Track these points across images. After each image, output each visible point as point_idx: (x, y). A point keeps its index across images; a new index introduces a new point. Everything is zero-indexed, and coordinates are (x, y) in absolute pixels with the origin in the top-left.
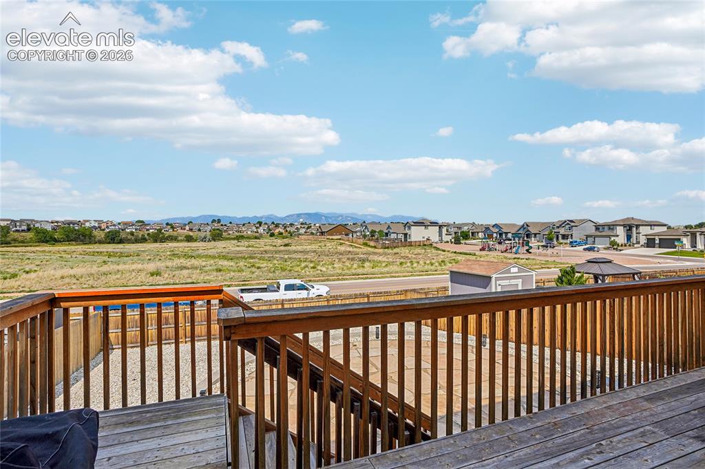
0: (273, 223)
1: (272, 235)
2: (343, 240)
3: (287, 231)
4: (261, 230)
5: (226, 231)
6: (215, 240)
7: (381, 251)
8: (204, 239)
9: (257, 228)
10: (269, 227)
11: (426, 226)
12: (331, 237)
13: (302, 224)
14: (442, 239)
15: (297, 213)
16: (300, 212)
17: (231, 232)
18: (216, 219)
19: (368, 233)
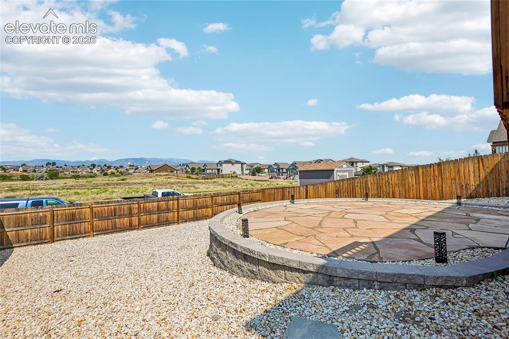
0: (105, 165)
1: (106, 174)
2: (170, 175)
3: (118, 171)
4: (95, 171)
5: (61, 172)
6: (52, 179)
7: (203, 180)
8: (41, 178)
9: (91, 169)
10: (101, 168)
11: (233, 164)
12: (159, 174)
13: (130, 166)
14: (243, 173)
15: (125, 158)
16: (127, 158)
17: (67, 173)
18: (51, 163)
19: (189, 170)
